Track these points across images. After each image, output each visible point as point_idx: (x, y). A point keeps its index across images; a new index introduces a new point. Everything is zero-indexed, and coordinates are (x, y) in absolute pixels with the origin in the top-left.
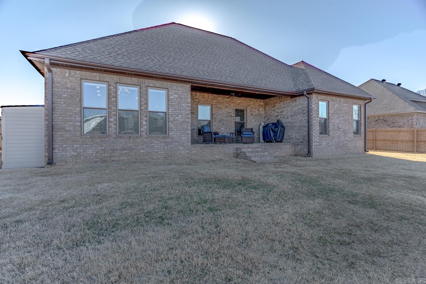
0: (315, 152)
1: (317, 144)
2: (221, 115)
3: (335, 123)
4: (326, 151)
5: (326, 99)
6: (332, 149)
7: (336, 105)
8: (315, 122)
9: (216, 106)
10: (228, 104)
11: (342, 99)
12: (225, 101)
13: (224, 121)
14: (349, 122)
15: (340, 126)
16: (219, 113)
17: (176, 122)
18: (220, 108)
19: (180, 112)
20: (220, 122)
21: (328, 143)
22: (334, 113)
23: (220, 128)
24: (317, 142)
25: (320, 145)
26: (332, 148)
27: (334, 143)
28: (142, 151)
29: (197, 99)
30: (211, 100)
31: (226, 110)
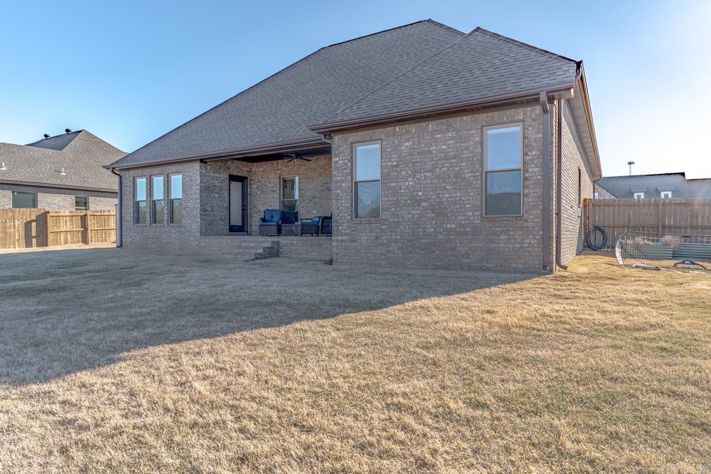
0: (339, 254)
1: (345, 238)
2: (312, 189)
3: (401, 189)
4: (370, 255)
5: (371, 138)
6: (389, 251)
7: (407, 144)
8: (339, 191)
9: (304, 176)
10: (323, 170)
11: (428, 125)
12: (319, 166)
13: (317, 200)
14: (459, 180)
15: (420, 193)
16: (309, 187)
17: (188, 209)
18: (310, 178)
19: (191, 197)
20: (311, 200)
21: (377, 238)
22: (397, 166)
23: (310, 212)
24: (345, 234)
25: (352, 241)
26: (390, 249)
27: (399, 237)
28: (164, 240)
29: (279, 170)
30: (298, 168)
31: (320, 179)
